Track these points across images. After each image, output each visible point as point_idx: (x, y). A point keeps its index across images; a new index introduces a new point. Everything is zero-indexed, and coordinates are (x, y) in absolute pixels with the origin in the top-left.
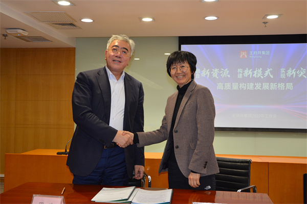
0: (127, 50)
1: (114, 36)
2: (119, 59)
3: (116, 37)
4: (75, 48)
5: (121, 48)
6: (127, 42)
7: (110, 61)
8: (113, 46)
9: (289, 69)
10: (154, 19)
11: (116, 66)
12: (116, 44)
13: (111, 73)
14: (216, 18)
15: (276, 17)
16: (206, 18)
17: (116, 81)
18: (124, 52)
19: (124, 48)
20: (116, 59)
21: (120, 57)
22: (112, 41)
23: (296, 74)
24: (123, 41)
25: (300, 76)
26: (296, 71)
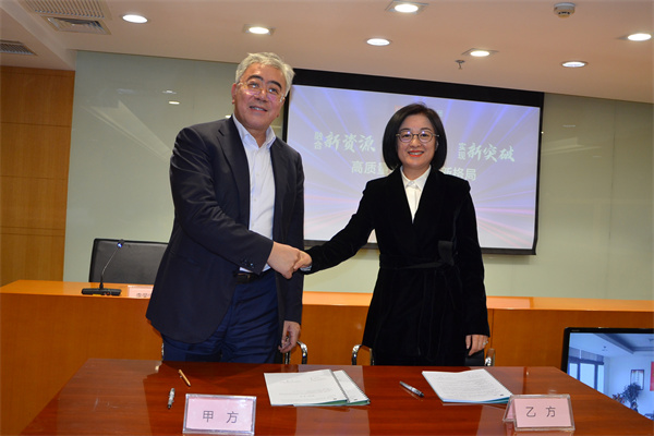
0: (279, 85)
1: (251, 55)
2: (263, 105)
3: (257, 58)
4: (73, 73)
5: (269, 82)
6: (278, 68)
7: (244, 107)
8: (251, 77)
9: (471, 145)
10: (272, 30)
11: (256, 119)
12: (258, 73)
13: (246, 132)
14: (387, 43)
15: (486, 54)
16: (370, 42)
17: (257, 148)
18: (274, 90)
19: (273, 82)
20: (258, 104)
21: (265, 101)
22: (248, 67)
23: (483, 154)
24: (271, 66)
25: (488, 157)
26: (482, 149)
